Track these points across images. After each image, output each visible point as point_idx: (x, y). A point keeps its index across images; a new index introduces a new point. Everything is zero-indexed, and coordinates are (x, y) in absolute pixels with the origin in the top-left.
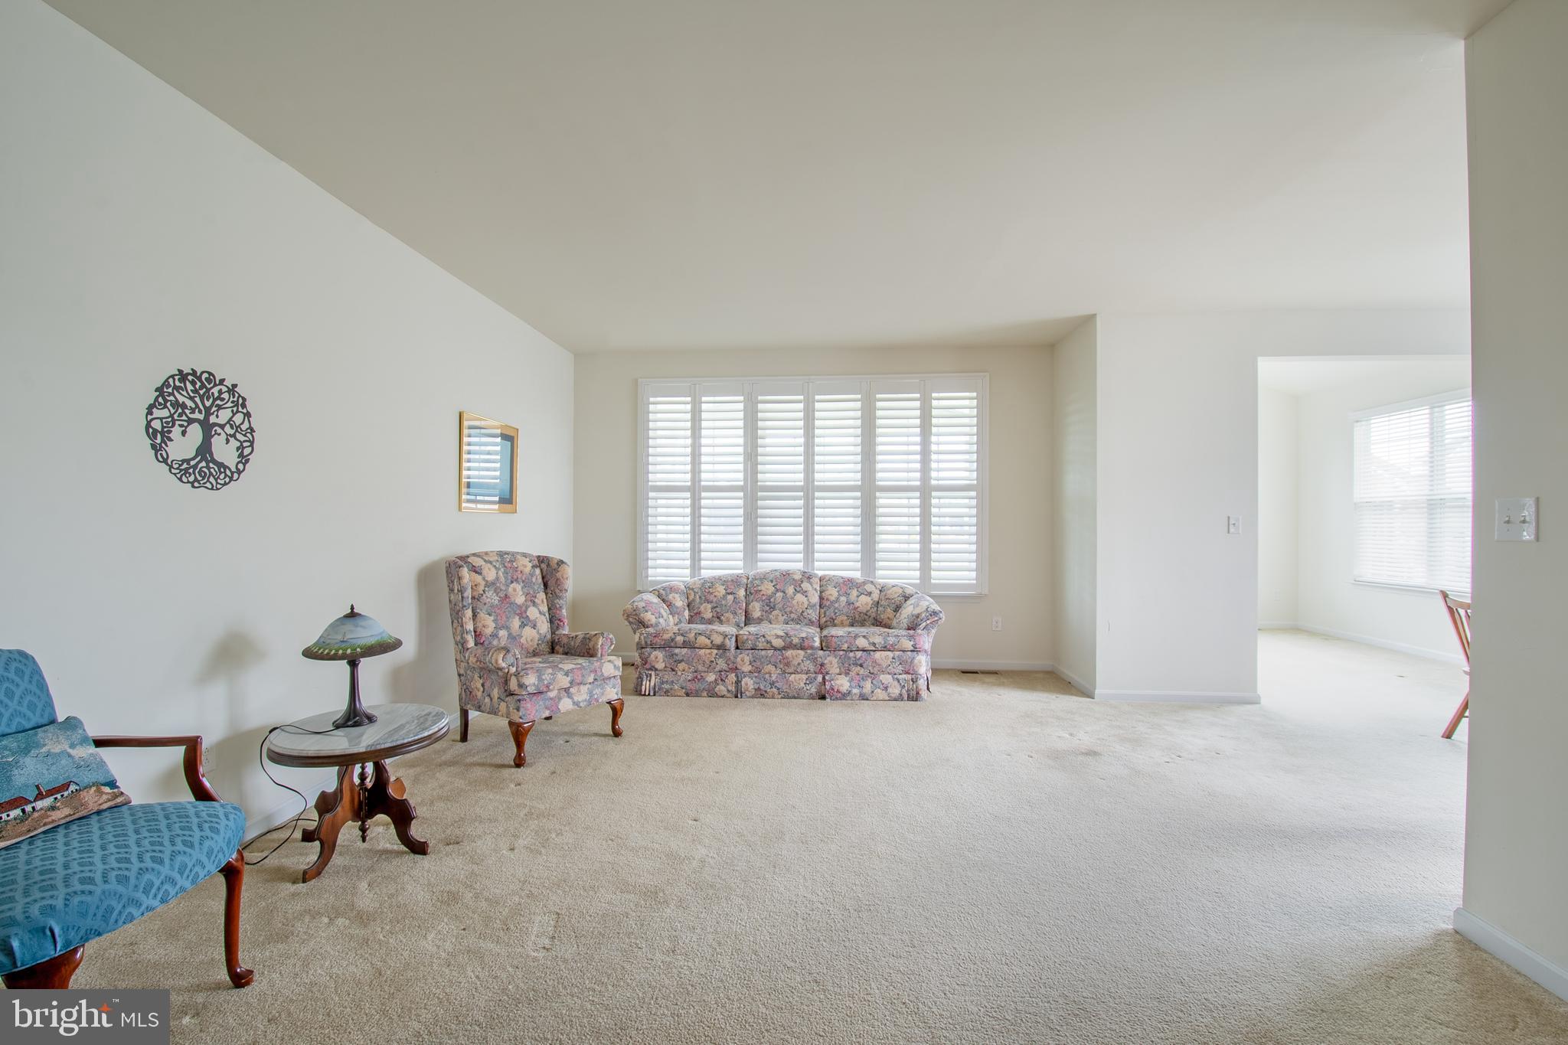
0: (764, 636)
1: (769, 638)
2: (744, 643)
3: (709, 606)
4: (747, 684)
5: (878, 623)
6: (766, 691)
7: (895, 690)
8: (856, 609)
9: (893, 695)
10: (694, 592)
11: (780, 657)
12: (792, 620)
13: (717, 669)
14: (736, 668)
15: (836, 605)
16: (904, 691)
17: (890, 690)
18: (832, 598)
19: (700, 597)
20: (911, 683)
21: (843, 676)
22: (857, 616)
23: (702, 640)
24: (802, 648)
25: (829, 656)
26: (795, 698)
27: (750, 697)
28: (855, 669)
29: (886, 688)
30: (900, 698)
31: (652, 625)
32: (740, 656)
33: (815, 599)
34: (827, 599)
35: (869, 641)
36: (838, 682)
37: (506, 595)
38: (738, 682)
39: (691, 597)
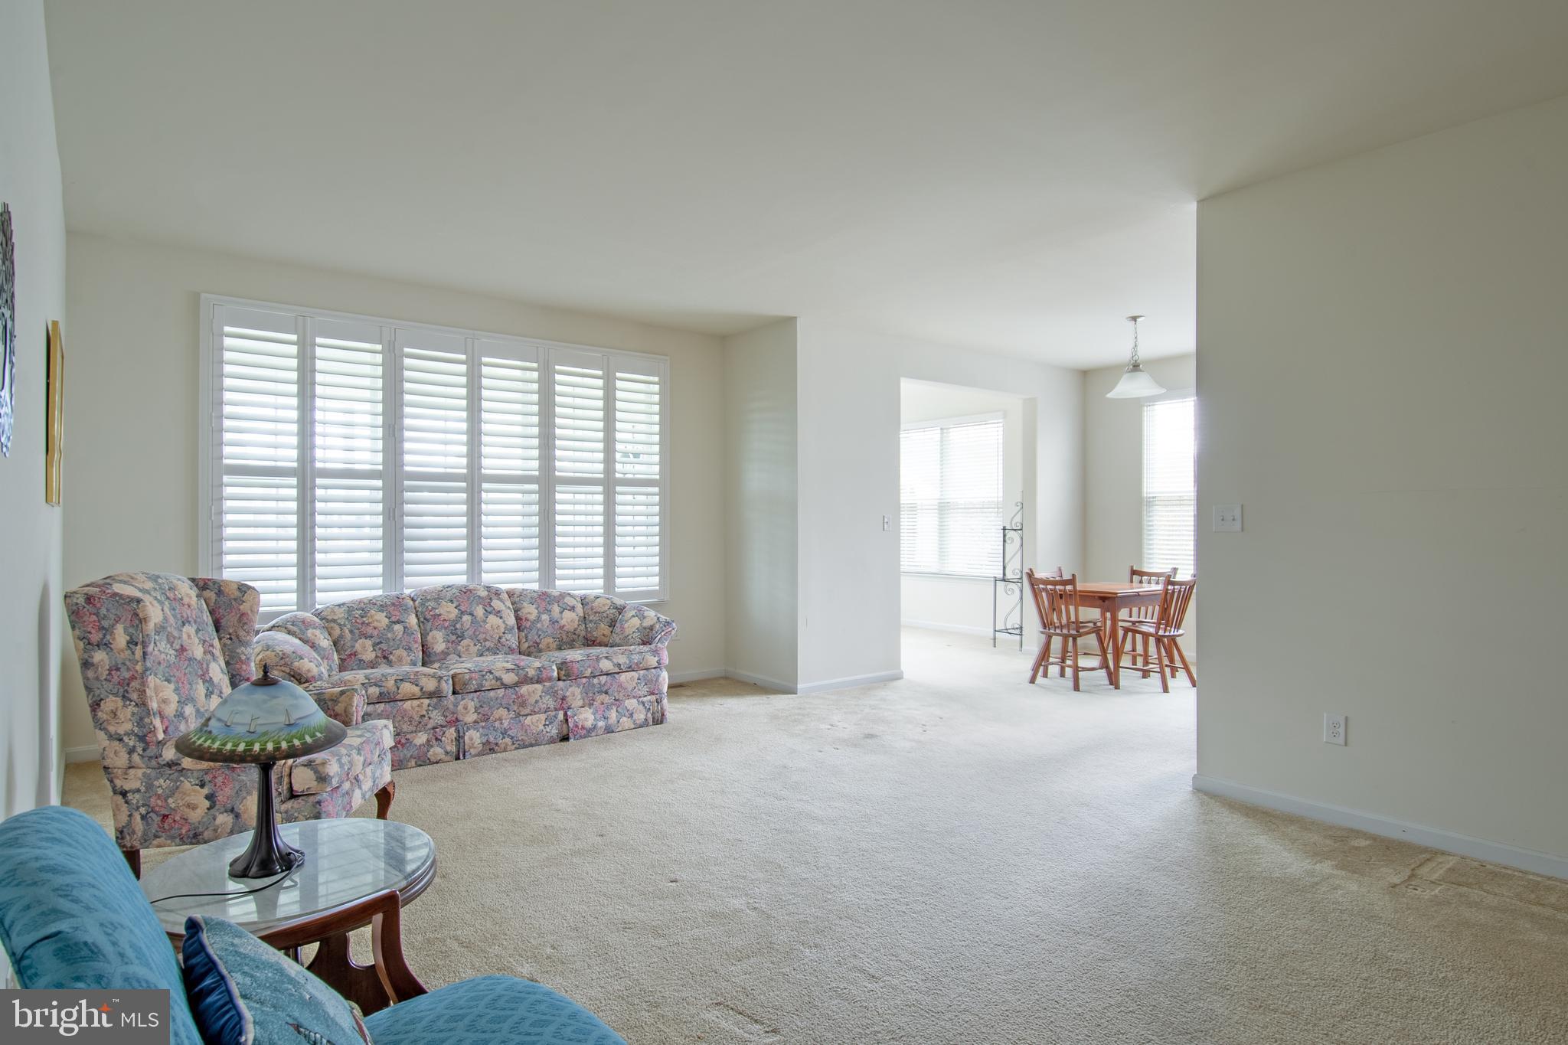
0: (490, 672)
1: (498, 674)
2: (465, 684)
3: (369, 643)
4: (471, 739)
5: (590, 642)
6: (497, 744)
7: (640, 716)
8: (562, 627)
9: (638, 722)
10: (340, 625)
11: (514, 696)
12: (488, 650)
13: (430, 726)
14: (457, 720)
15: (539, 625)
16: (649, 715)
17: (635, 716)
18: (532, 617)
19: (351, 632)
20: (656, 704)
21: (587, 708)
22: (564, 637)
23: (407, 688)
24: (539, 681)
25: (570, 686)
26: (532, 745)
27: (476, 756)
28: (600, 698)
29: (631, 715)
30: (645, 724)
31: (313, 677)
32: (461, 703)
33: (512, 621)
34: (527, 620)
35: (613, 662)
36: (582, 717)
37: (182, 646)
38: (459, 738)
39: (337, 632)
